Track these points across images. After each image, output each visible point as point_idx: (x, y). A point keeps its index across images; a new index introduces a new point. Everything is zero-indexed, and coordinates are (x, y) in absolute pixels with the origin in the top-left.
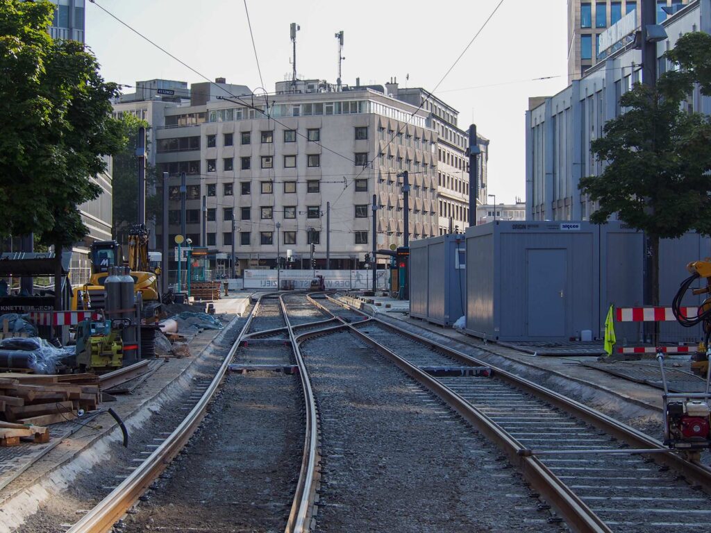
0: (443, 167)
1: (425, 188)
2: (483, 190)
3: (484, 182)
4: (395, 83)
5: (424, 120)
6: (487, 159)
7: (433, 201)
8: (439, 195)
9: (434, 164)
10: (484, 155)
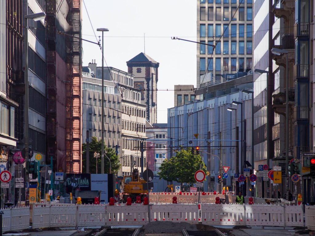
0: (125, 117)
1: (114, 132)
2: (153, 109)
3: (154, 101)
4: (95, 64)
5: (113, 88)
6: (157, 80)
7: (119, 139)
8: (123, 135)
9: (120, 116)
10: (154, 76)
